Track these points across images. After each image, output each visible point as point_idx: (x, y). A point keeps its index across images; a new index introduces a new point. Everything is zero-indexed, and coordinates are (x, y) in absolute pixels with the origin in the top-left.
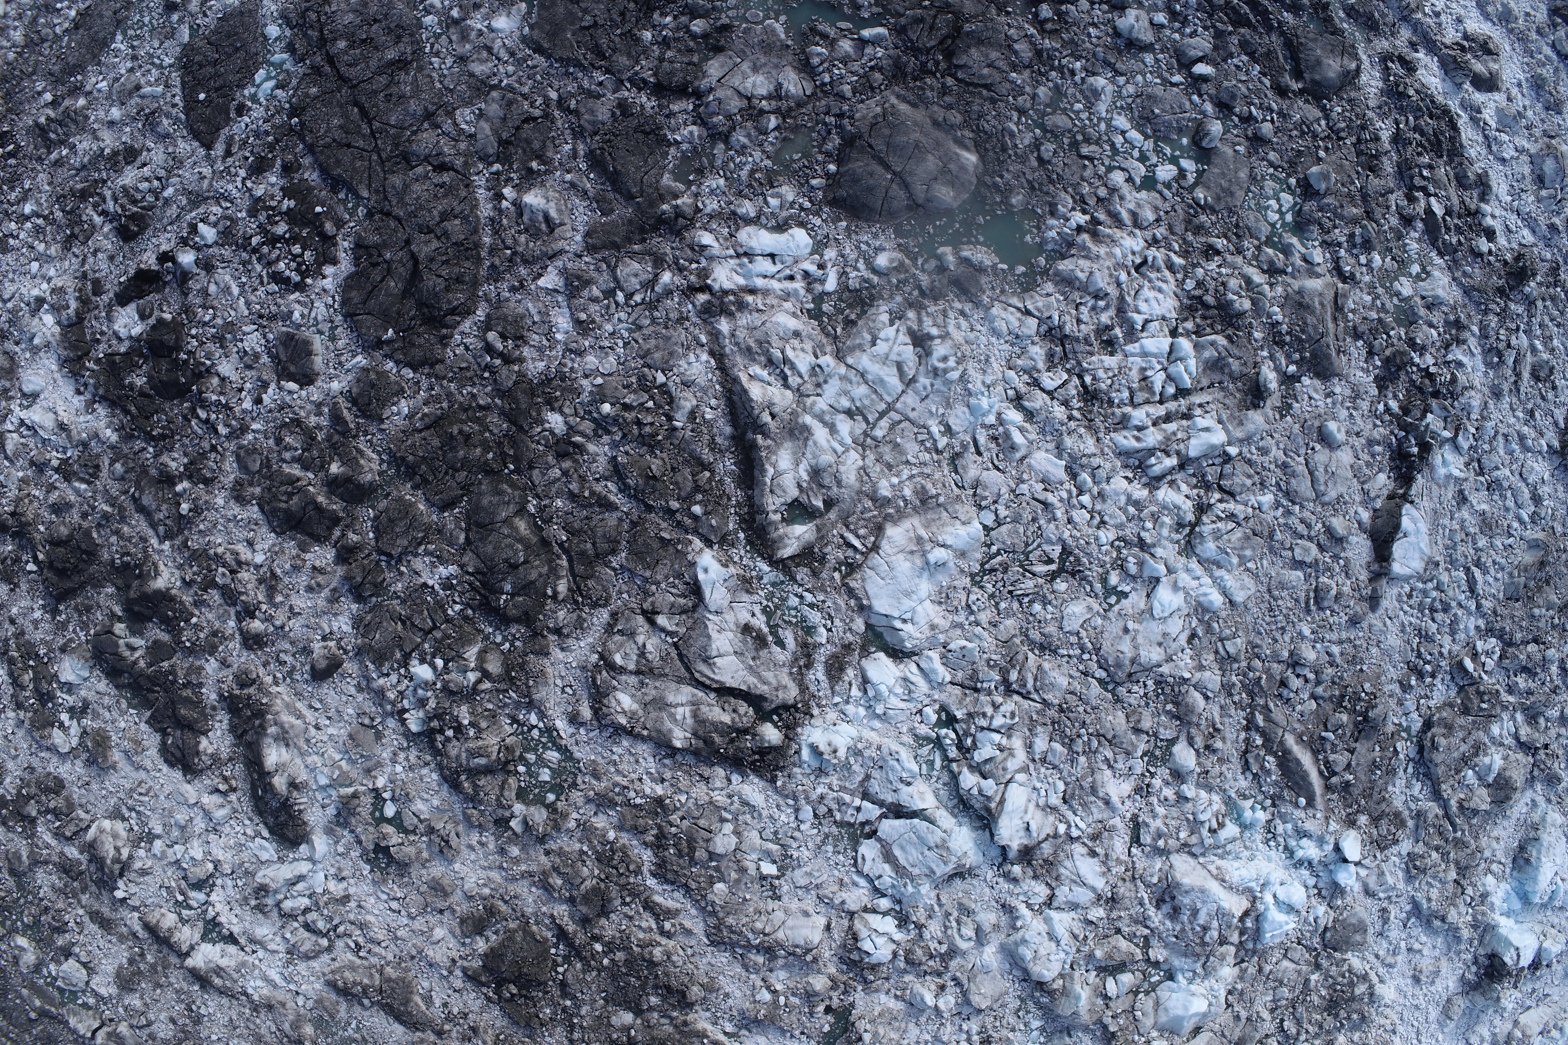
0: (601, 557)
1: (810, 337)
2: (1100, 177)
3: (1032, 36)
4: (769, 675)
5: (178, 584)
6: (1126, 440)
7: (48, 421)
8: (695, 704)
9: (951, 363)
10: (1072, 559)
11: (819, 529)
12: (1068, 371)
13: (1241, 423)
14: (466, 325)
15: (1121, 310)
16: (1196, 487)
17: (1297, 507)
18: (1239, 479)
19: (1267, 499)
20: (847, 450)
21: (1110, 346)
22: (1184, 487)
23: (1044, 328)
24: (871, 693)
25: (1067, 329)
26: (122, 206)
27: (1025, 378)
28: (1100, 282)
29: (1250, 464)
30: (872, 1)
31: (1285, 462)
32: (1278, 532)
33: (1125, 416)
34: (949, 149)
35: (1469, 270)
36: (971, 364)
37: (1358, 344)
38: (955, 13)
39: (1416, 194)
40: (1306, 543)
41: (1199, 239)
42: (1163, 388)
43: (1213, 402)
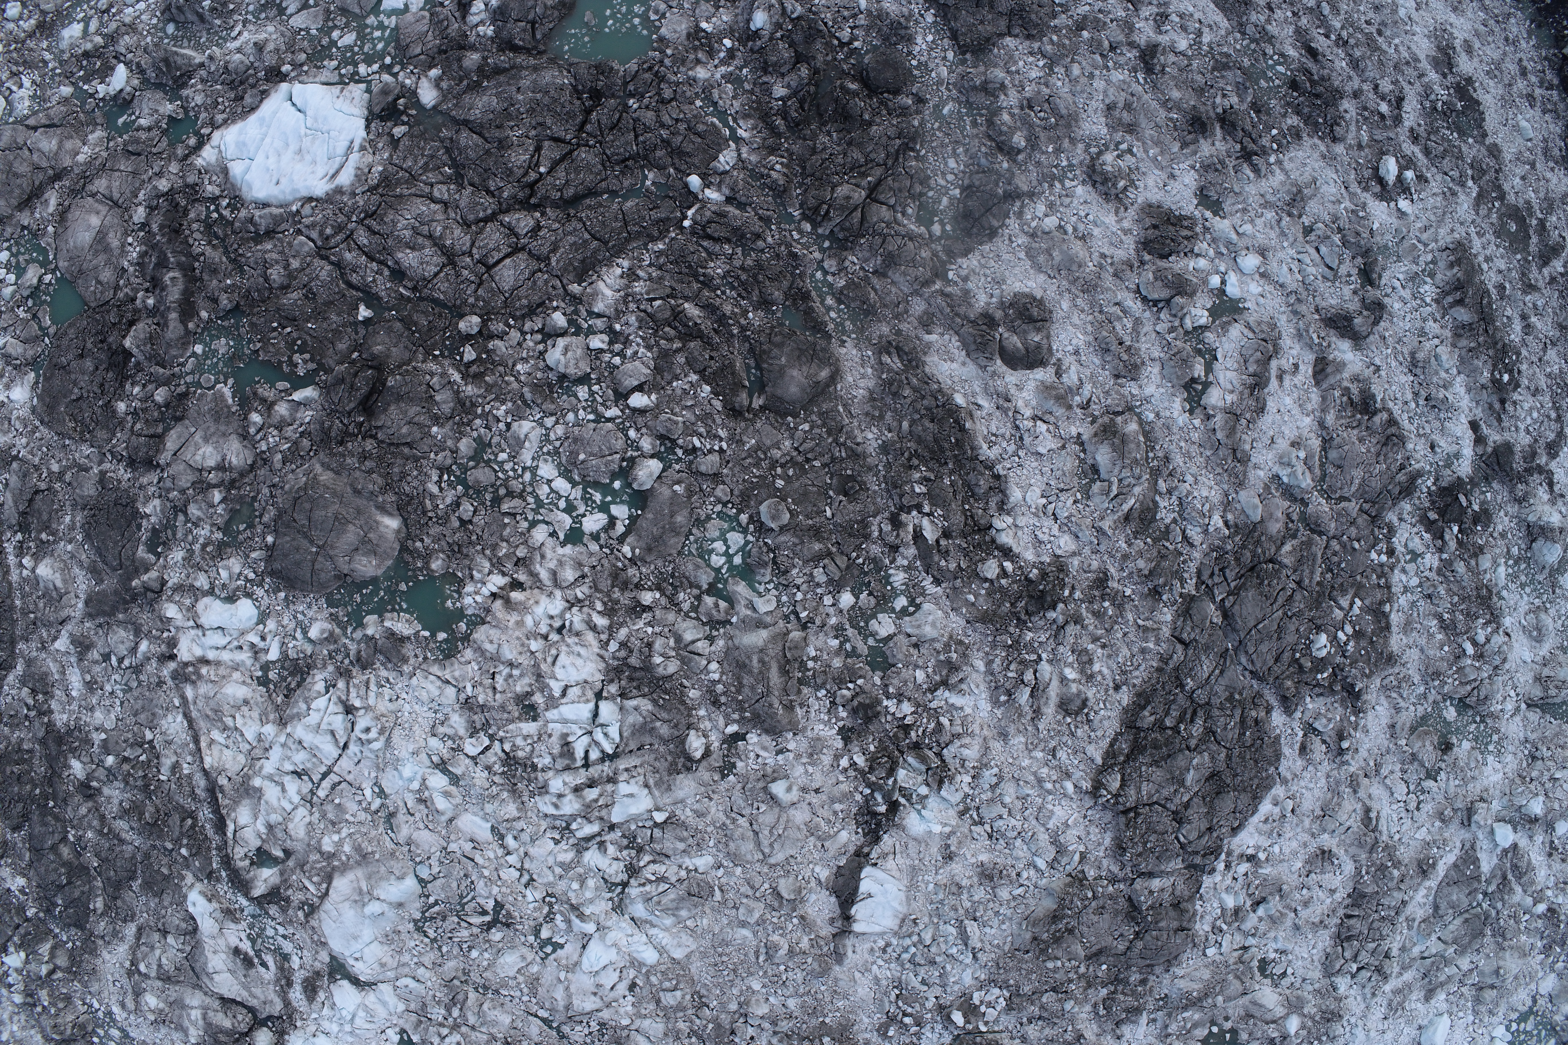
1: (257, 704)
2: (522, 534)
3: (456, 382)
6: (546, 805)
8: (205, 1008)
9: (373, 734)
10: (504, 912)
11: (282, 874)
12: (492, 737)
13: (669, 789)
15: (539, 676)
16: (627, 847)
17: (739, 870)
18: (670, 842)
19: (704, 861)
20: (296, 808)
21: (530, 712)
22: (611, 850)
23: (463, 696)
25: (481, 700)
27: (450, 742)
28: (509, 653)
29: (684, 826)
30: (307, 356)
31: (724, 824)
32: (717, 893)
33: (546, 781)
34: (370, 517)
35: (971, 598)
36: (397, 732)
37: (819, 695)
38: (378, 366)
39: (904, 517)
40: (752, 903)
41: (628, 594)
42: (587, 752)
43: (641, 765)
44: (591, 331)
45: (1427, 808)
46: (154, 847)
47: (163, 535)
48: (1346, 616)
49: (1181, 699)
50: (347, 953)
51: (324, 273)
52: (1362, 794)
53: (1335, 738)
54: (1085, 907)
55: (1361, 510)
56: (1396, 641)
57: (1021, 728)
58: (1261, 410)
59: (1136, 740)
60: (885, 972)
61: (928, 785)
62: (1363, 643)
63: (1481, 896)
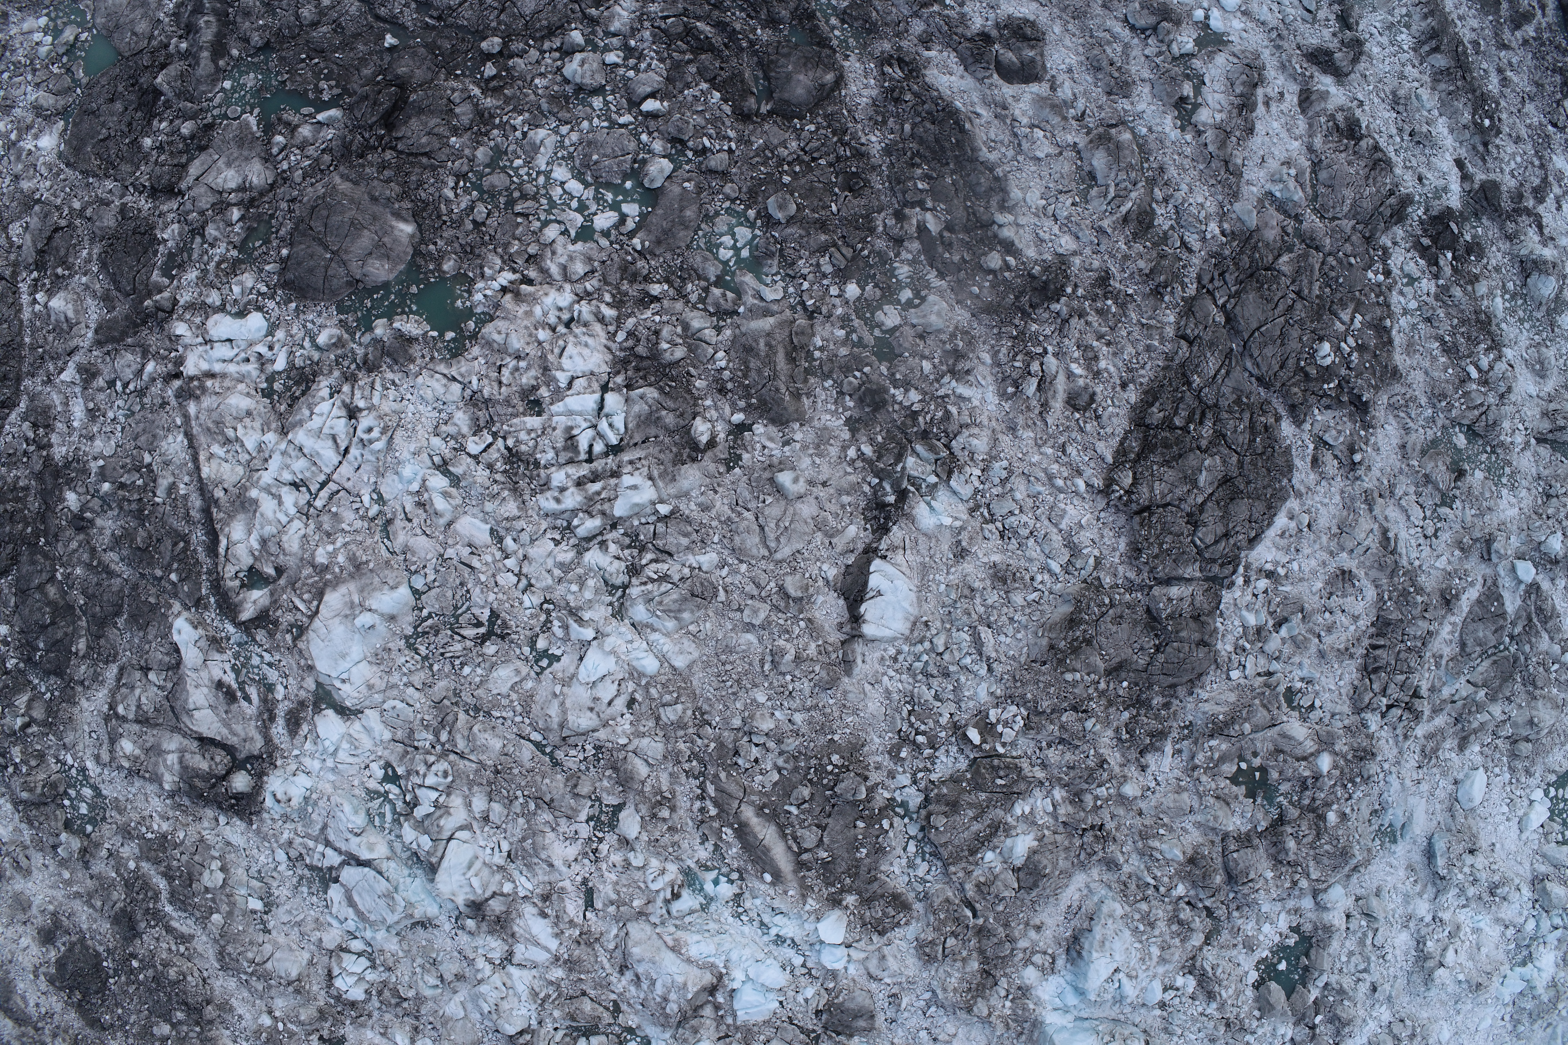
0: (109, 619)
1: (260, 415)
2: (534, 233)
3: (475, 96)
4: (238, 728)
6: (548, 501)
8: (182, 751)
9: (375, 434)
10: (499, 622)
11: (272, 594)
12: (495, 435)
13: (674, 479)
14: (13, 416)
15: (546, 369)
16: (629, 547)
17: (744, 567)
18: (674, 537)
19: (708, 557)
20: (290, 520)
21: (535, 406)
22: (613, 548)
23: (468, 392)
24: (321, 748)
25: (486, 392)
27: (452, 443)
28: (516, 343)
29: (688, 521)
30: (333, 83)
31: (729, 519)
32: (722, 593)
33: (548, 477)
34: (385, 223)
35: (976, 290)
36: (399, 433)
37: (826, 385)
38: (402, 85)
39: (907, 211)
40: (757, 604)
41: (636, 286)
42: (591, 446)
43: (646, 458)
44: (607, 49)
45: (1446, 536)
46: (143, 576)
47: (179, 259)
48: (1347, 330)
49: (1189, 397)
50: (334, 675)
51: (354, 8)
52: (1377, 511)
53: (1346, 453)
54: (1103, 614)
55: (1354, 228)
56: (1399, 359)
57: (1030, 422)
58: (1250, 131)
59: (1145, 438)
60: (896, 683)
61: (937, 475)
62: (1367, 356)
63: (1507, 640)
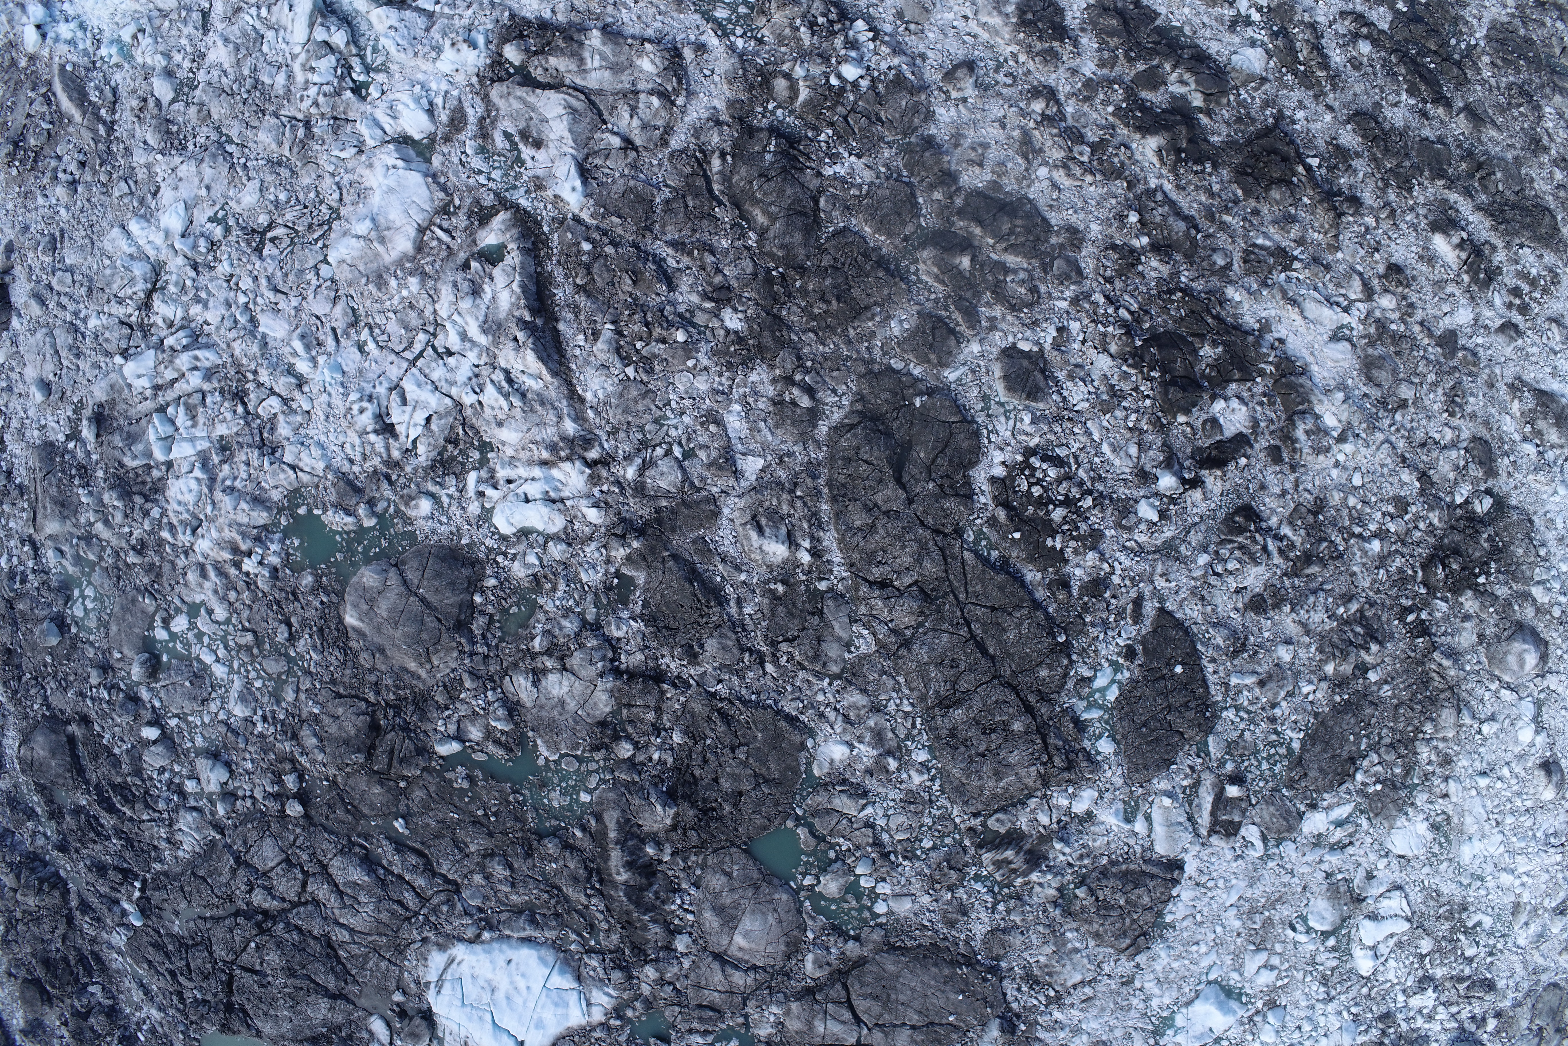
0: (680, 195)
1: (488, 423)
2: (235, 612)
3: (302, 754)
4: (516, 105)
5: (1134, 146)
6: (207, 358)
7: (1312, 309)
8: (583, 71)
9: (356, 407)
10: (254, 244)
11: (474, 242)
12: (257, 415)
13: (112, 386)
14: (837, 416)
15: (213, 479)
16: (152, 325)
18: (114, 337)
19: (93, 323)
20: (449, 317)
22: (160, 322)
23: (277, 455)
24: (424, 101)
25: (258, 455)
26: (1255, 542)
27: (294, 405)
30: (456, 785)
32: (87, 295)
34: (369, 625)
36: (339, 411)
40: (64, 289)
43: (136, 404)
44: (199, 796)
47: (613, 596)
